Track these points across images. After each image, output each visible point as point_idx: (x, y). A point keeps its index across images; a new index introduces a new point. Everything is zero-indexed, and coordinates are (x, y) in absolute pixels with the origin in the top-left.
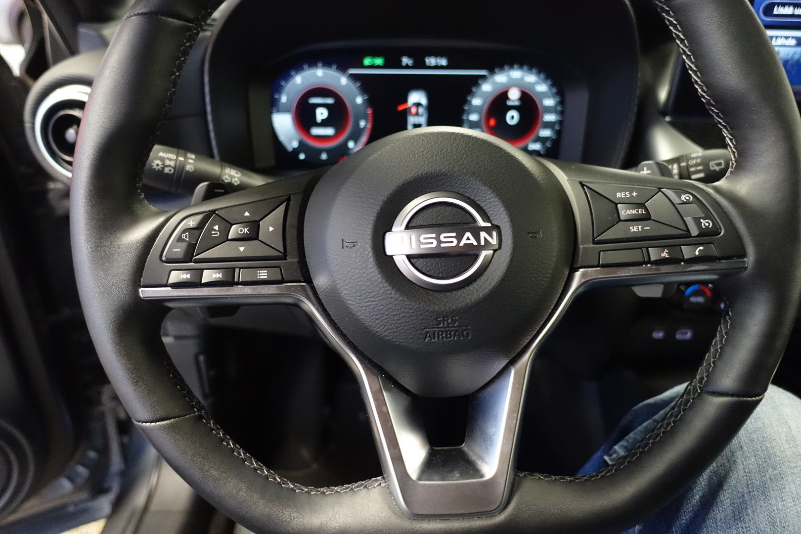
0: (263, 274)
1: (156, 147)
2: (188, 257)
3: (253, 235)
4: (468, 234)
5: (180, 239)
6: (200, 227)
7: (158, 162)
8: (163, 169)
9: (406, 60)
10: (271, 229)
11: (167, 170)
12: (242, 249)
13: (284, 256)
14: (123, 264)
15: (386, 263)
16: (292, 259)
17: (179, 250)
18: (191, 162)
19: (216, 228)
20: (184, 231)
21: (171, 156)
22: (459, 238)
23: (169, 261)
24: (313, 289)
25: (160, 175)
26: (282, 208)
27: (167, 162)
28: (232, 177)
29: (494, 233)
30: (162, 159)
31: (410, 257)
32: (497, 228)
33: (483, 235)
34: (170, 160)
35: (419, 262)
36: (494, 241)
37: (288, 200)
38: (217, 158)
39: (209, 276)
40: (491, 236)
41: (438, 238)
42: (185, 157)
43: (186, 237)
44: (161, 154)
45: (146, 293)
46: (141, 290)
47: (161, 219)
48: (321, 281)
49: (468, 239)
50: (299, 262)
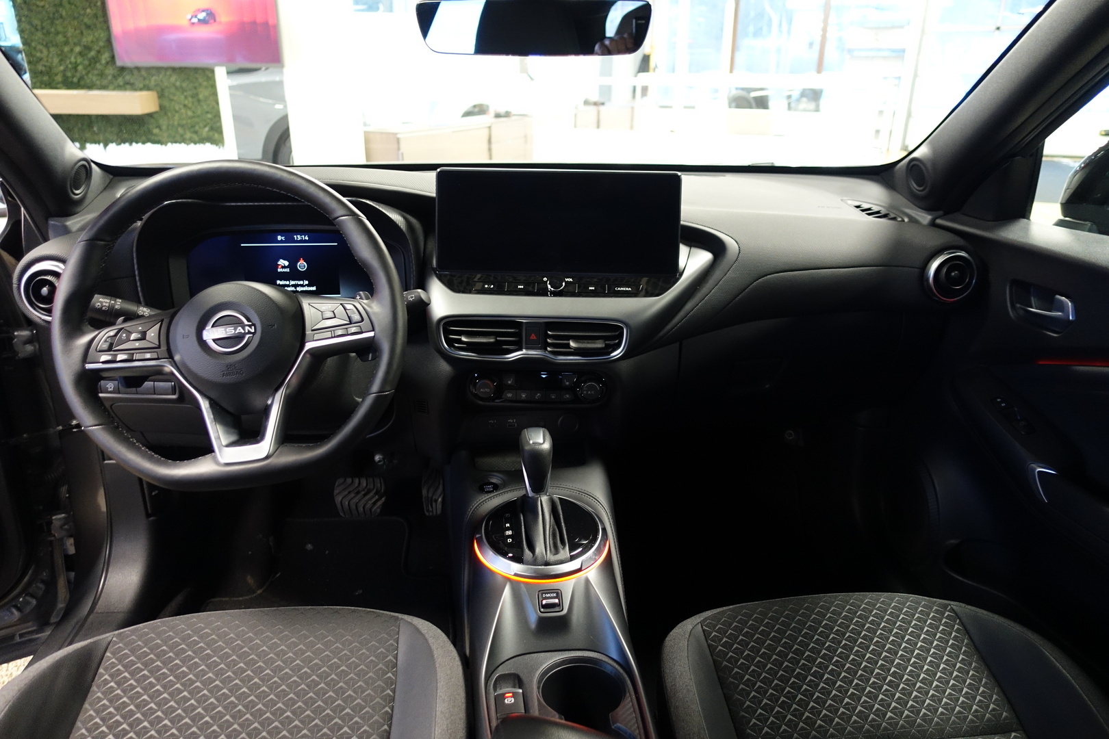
0: (148, 356)
1: (96, 296)
2: (110, 349)
3: (143, 337)
4: (240, 328)
5: (106, 341)
6: (116, 335)
7: (99, 304)
8: (102, 308)
9: (279, 238)
10: (153, 335)
11: (104, 308)
12: (137, 344)
13: (159, 347)
14: (77, 353)
15: (203, 344)
16: (164, 348)
17: (105, 346)
18: (118, 304)
19: (124, 335)
20: (108, 337)
21: (106, 300)
22: (235, 329)
23: (100, 351)
24: (175, 362)
25: (100, 311)
26: (159, 325)
27: (104, 304)
28: (144, 312)
29: (253, 327)
30: (101, 302)
31: (214, 340)
32: (254, 325)
33: (247, 328)
34: (106, 303)
35: (218, 342)
36: (253, 331)
37: (162, 321)
38: (143, 304)
39: (120, 357)
40: (251, 328)
41: (225, 330)
42: (115, 301)
43: (109, 340)
44: (101, 300)
45: (88, 366)
46: (86, 365)
47: (97, 333)
48: (177, 358)
49: (240, 330)
50: (167, 349)
